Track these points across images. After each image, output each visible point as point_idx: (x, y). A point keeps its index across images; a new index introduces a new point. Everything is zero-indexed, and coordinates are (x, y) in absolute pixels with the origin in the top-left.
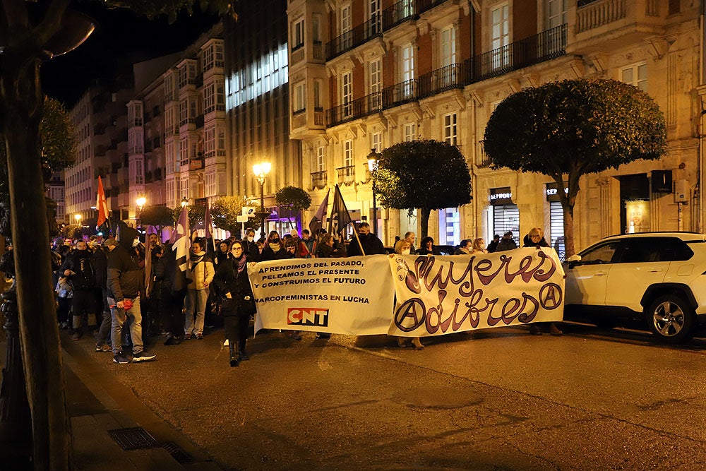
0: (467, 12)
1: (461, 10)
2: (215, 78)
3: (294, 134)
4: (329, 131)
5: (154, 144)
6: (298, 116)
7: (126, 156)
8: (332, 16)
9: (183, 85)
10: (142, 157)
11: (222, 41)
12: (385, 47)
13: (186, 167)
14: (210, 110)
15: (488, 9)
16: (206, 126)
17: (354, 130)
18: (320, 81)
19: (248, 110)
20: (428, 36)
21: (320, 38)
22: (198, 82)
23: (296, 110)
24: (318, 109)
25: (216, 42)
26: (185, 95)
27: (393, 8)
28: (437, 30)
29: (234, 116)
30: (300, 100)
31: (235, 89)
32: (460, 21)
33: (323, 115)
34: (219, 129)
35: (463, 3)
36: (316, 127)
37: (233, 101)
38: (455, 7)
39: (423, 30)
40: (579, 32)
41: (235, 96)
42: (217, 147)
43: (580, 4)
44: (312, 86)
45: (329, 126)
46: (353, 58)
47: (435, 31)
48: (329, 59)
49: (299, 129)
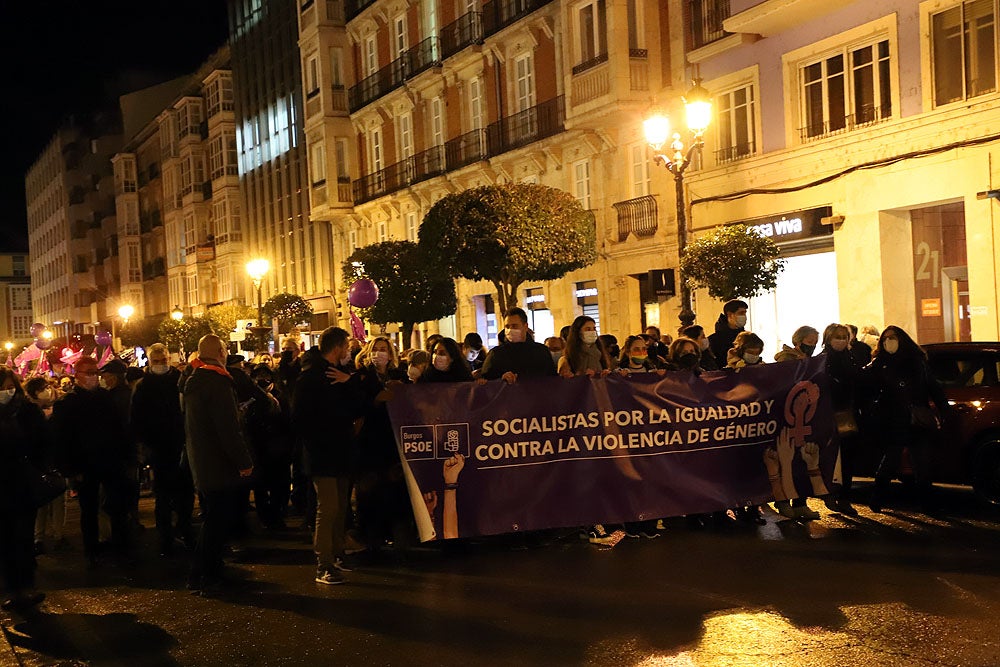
0: (490, 63)
1: (485, 57)
2: (223, 127)
3: (317, 212)
4: (358, 209)
5: (151, 221)
6: (318, 189)
7: (115, 238)
8: (356, 49)
9: (185, 133)
10: (138, 239)
11: (229, 72)
12: (413, 99)
13: (192, 258)
14: (219, 174)
16: (215, 197)
17: (385, 208)
18: (345, 140)
19: (266, 175)
20: (455, 89)
21: (342, 81)
22: (203, 130)
23: (316, 180)
24: (342, 180)
25: (222, 75)
26: (187, 151)
27: (418, 47)
28: (463, 82)
29: (250, 184)
30: (319, 164)
31: (249, 144)
32: (485, 73)
33: (350, 187)
34: (231, 203)
35: (486, 51)
36: (342, 204)
37: (247, 162)
38: (478, 55)
39: (450, 80)
40: (574, 105)
41: (249, 154)
42: (229, 229)
43: (575, 71)
44: (333, 148)
45: (357, 203)
46: (381, 111)
47: (461, 83)
48: (353, 111)
49: (320, 208)
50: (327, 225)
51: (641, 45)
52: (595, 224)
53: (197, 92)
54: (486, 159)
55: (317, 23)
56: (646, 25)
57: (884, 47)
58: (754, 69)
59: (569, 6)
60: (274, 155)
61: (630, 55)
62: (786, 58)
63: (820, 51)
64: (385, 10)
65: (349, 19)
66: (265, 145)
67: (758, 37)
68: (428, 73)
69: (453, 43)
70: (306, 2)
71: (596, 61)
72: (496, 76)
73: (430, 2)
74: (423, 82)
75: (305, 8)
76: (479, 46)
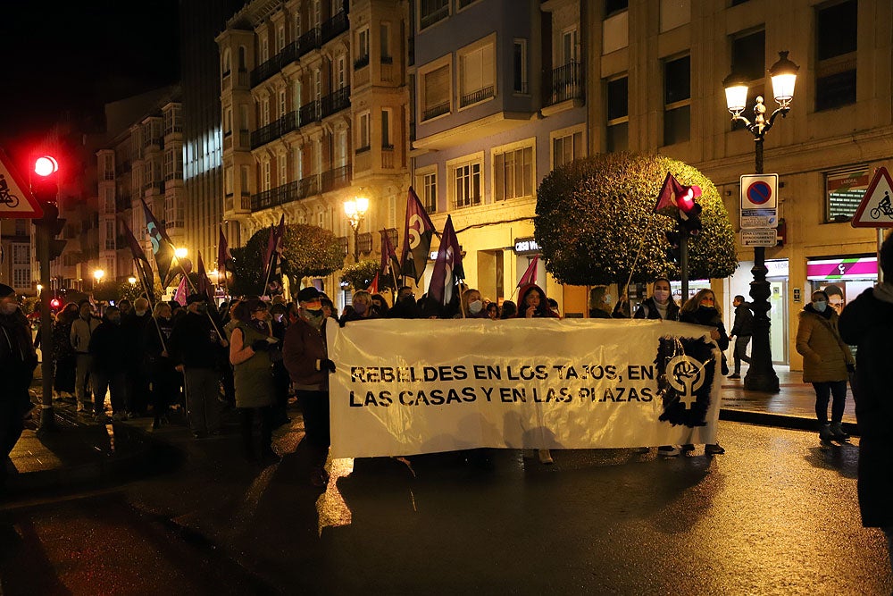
0: (326, 133)
1: (323, 129)
2: (173, 144)
3: (228, 214)
4: (253, 215)
5: (124, 203)
6: (229, 199)
7: (97, 215)
8: (257, 106)
9: (148, 144)
10: (114, 217)
11: (180, 104)
12: (286, 147)
14: (170, 177)
15: (338, 134)
16: (167, 193)
17: (269, 216)
18: (247, 167)
19: (200, 182)
20: (308, 145)
21: (247, 127)
22: (161, 143)
23: (228, 193)
24: (244, 194)
25: (175, 106)
26: (149, 156)
27: (291, 115)
28: (312, 142)
29: (190, 187)
30: (230, 184)
31: (190, 159)
32: (323, 139)
33: (249, 199)
34: (177, 199)
35: (324, 126)
36: (243, 211)
37: (189, 171)
38: (319, 128)
39: (306, 138)
40: (357, 171)
41: (190, 165)
42: (175, 218)
43: (358, 152)
44: (239, 172)
45: (254, 210)
46: (268, 151)
47: (311, 142)
48: (253, 148)
49: (229, 212)
50: (237, 223)
51: (391, 142)
52: (372, 241)
53: (159, 114)
54: (320, 194)
55: (231, 87)
56: (394, 130)
57: (477, 168)
58: (436, 166)
59: (355, 114)
60: (206, 169)
61: (383, 147)
62: (449, 163)
63: (461, 161)
64: (274, 86)
65: (253, 87)
66: (200, 160)
67: (437, 151)
68: (292, 133)
69: (308, 116)
70: (226, 71)
71: (366, 149)
72: (329, 142)
73: (298, 85)
74: (291, 137)
75: (225, 75)
76: (319, 122)
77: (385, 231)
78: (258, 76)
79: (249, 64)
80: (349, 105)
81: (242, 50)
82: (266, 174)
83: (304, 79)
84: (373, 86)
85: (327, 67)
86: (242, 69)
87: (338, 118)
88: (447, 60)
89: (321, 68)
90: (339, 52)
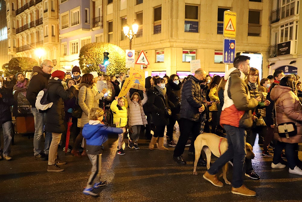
3: (9, 53)
6: (9, 48)
8: (18, 21)
12: (26, 34)
15: (41, 31)
17: (21, 54)
18: (15, 39)
19: (2, 43)
20: (32, 34)
21: (15, 27)
24: (14, 47)
27: (27, 24)
30: (10, 44)
32: (36, 32)
33: (16, 49)
36: (14, 52)
38: (35, 29)
39: (32, 32)
40: (44, 43)
43: (45, 37)
44: (12, 41)
45: (17, 52)
46: (21, 35)
48: (17, 34)
50: (12, 55)
51: (54, 34)
55: (10, 15)
56: (55, 31)
58: (66, 42)
59: (44, 26)
60: (3, 39)
61: (52, 36)
62: (70, 42)
63: (73, 41)
64: (22, 15)
65: (16, 15)
67: (67, 38)
68: (28, 30)
69: (32, 25)
70: (8, 10)
71: (47, 36)
72: (38, 33)
73: (29, 16)
74: (27, 31)
75: (8, 11)
76: (35, 27)
77: (53, 60)
78: (18, 12)
79: (15, 8)
80: (42, 23)
81: (13, 4)
82: (21, 41)
83: (31, 14)
84: (49, 18)
85: (37, 11)
86: (13, 10)
87: (40, 27)
88: (67, 12)
89: (36, 11)
90: (41, 7)
